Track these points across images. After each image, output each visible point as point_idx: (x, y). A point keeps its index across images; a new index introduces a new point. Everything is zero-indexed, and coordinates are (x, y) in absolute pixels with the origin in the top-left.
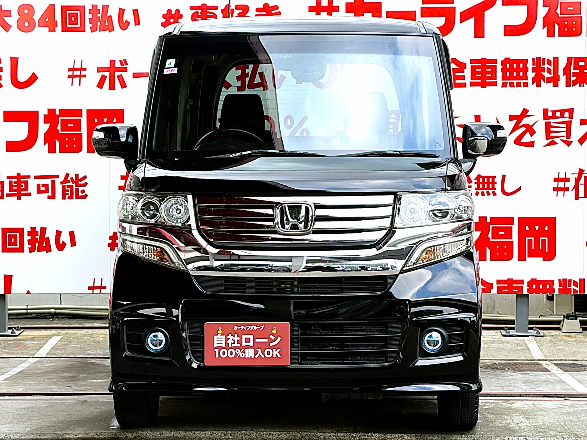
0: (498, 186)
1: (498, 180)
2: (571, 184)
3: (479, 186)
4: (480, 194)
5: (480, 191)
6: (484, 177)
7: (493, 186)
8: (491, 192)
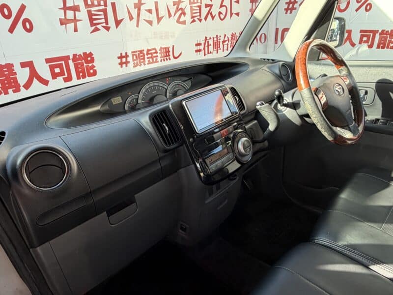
0: (171, 53)
1: (171, 50)
2: (202, 47)
3: (161, 55)
4: (163, 61)
5: (162, 58)
6: (164, 48)
7: (169, 54)
8: (168, 58)
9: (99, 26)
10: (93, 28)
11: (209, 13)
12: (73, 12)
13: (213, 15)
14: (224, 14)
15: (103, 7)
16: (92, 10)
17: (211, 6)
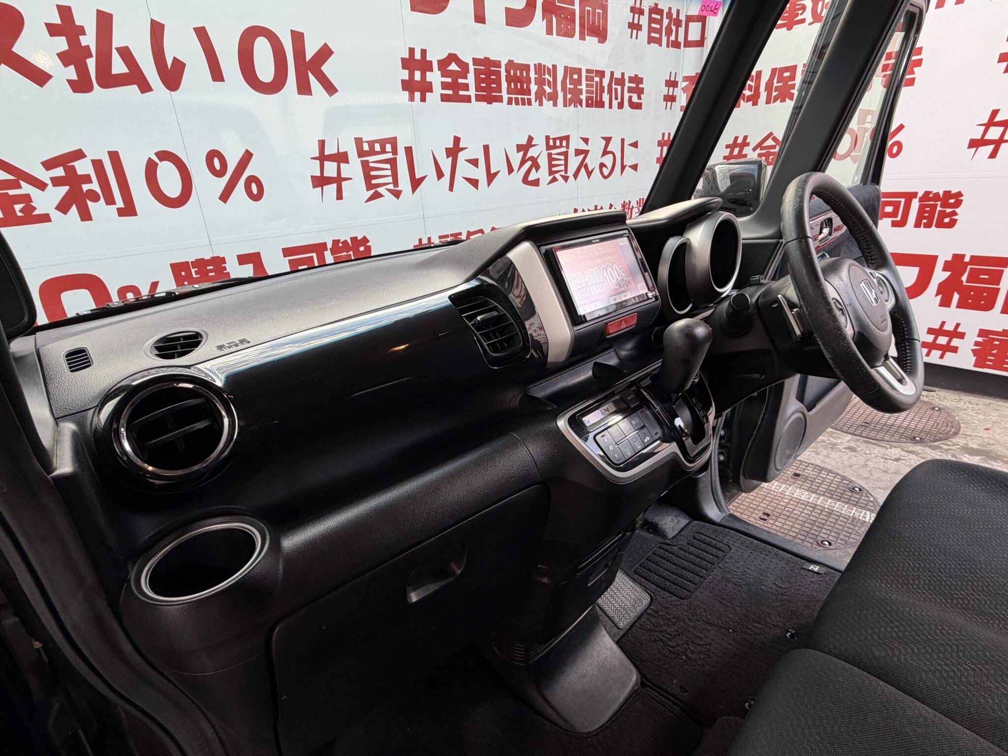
9: (381, 190)
10: (372, 192)
11: (583, 165)
12: (335, 164)
13: (590, 170)
14: (610, 167)
15: (390, 156)
16: (370, 161)
17: (586, 152)
